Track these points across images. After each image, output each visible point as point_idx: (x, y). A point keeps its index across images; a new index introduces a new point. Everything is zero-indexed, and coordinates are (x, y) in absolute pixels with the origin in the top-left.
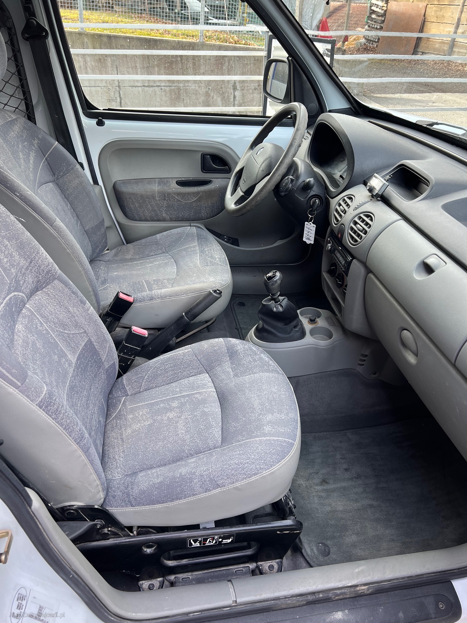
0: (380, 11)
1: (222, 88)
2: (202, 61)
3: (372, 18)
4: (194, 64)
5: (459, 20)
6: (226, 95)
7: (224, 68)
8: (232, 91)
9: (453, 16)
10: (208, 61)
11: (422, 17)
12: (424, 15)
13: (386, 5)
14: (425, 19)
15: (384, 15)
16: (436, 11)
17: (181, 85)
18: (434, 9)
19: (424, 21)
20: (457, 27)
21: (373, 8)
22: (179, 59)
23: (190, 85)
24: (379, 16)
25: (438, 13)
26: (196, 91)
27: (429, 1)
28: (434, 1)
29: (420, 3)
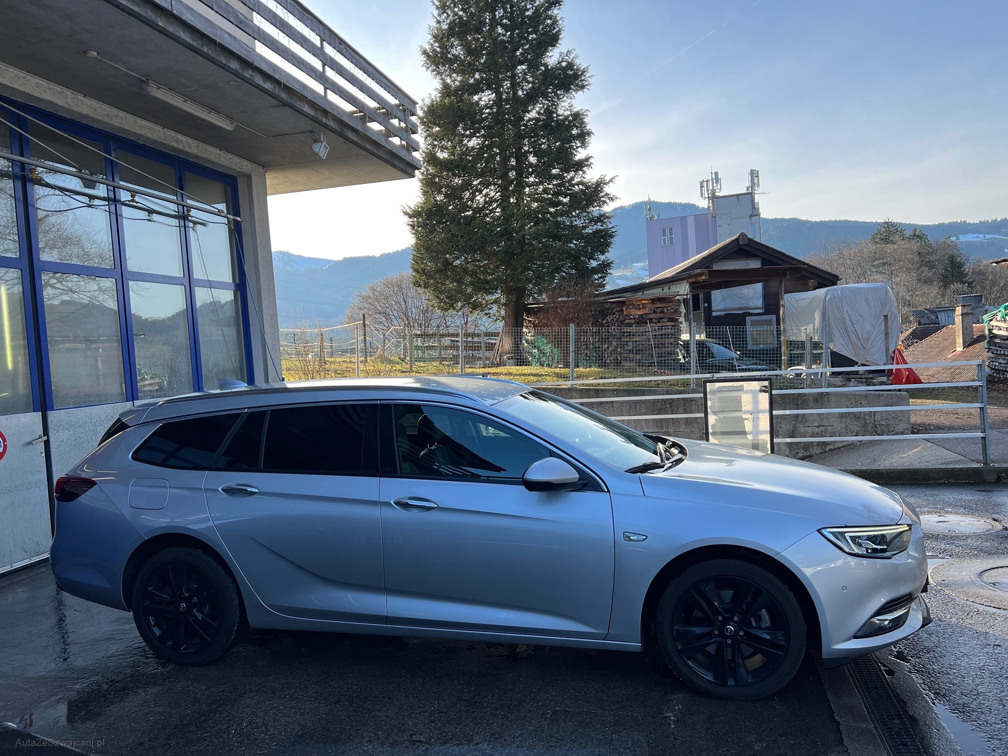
3: (995, 343)
21: (993, 331)
24: (1003, 340)
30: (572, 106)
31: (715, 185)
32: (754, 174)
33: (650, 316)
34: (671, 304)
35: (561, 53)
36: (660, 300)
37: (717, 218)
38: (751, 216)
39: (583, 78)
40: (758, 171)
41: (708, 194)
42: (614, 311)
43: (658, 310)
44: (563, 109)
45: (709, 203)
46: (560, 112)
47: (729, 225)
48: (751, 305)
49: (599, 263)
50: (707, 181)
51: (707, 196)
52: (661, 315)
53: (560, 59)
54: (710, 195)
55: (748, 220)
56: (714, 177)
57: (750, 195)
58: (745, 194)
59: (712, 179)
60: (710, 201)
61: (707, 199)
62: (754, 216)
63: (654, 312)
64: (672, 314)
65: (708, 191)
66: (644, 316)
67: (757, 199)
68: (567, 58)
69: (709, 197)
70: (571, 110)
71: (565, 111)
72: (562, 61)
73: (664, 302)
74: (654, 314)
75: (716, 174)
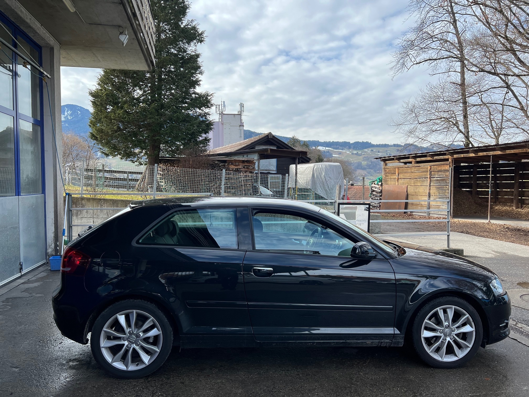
0: (378, 190)
3: (373, 194)
5: (429, 193)
9: (425, 191)
11: (406, 193)
12: (407, 192)
13: (381, 187)
14: (407, 193)
15: (381, 192)
16: (414, 189)
18: (412, 188)
19: (408, 195)
20: (429, 197)
21: (373, 189)
24: (377, 193)
25: (415, 190)
27: (408, 184)
28: (411, 184)
29: (403, 185)
30: (196, 50)
31: (223, 108)
32: (242, 106)
33: (241, 169)
34: (251, 164)
35: (188, 20)
36: (247, 161)
37: (224, 125)
38: (240, 126)
39: (202, 36)
40: (244, 104)
41: (219, 112)
42: (220, 165)
43: (245, 167)
44: (191, 51)
45: (219, 117)
46: (189, 52)
47: (229, 129)
48: (271, 169)
49: (203, 138)
50: (219, 105)
51: (218, 113)
52: (246, 170)
53: (187, 24)
54: (220, 113)
55: (238, 128)
56: (223, 104)
57: (240, 115)
58: (237, 115)
59: (222, 104)
60: (220, 116)
61: (218, 114)
62: (241, 126)
63: (244, 168)
64: (251, 169)
65: (219, 110)
66: (238, 169)
67: (243, 117)
68: (191, 23)
69: (219, 114)
70: (195, 52)
71: (192, 52)
72: (188, 25)
73: (248, 163)
74: (243, 169)
75: (224, 102)
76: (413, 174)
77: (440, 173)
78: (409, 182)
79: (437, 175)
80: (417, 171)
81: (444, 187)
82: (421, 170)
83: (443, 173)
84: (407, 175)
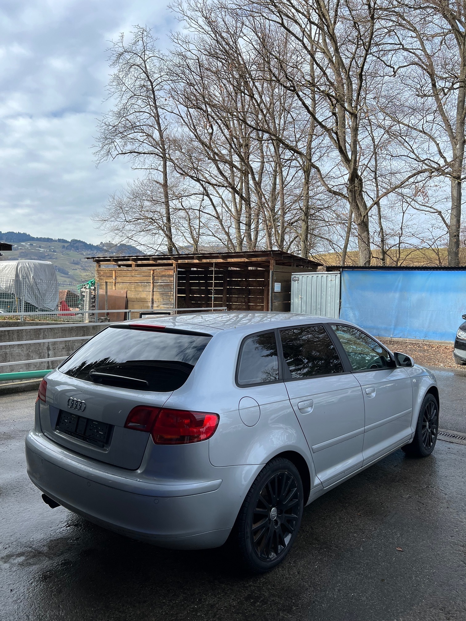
1: (39, 350)
2: (24, 333)
4: (18, 336)
5: (153, 299)
6: (42, 354)
7: (40, 336)
8: (47, 351)
9: (147, 297)
10: (28, 333)
12: (127, 297)
13: (94, 292)
14: (127, 300)
17: (8, 351)
18: (133, 293)
20: (153, 303)
22: (7, 333)
23: (15, 350)
25: (136, 296)
26: (20, 353)
27: (128, 289)
28: (132, 289)
29: (121, 290)
76: (133, 278)
77: (164, 278)
78: (128, 287)
79: (161, 280)
80: (138, 275)
81: (168, 293)
82: (143, 274)
83: (167, 279)
84: (127, 279)
